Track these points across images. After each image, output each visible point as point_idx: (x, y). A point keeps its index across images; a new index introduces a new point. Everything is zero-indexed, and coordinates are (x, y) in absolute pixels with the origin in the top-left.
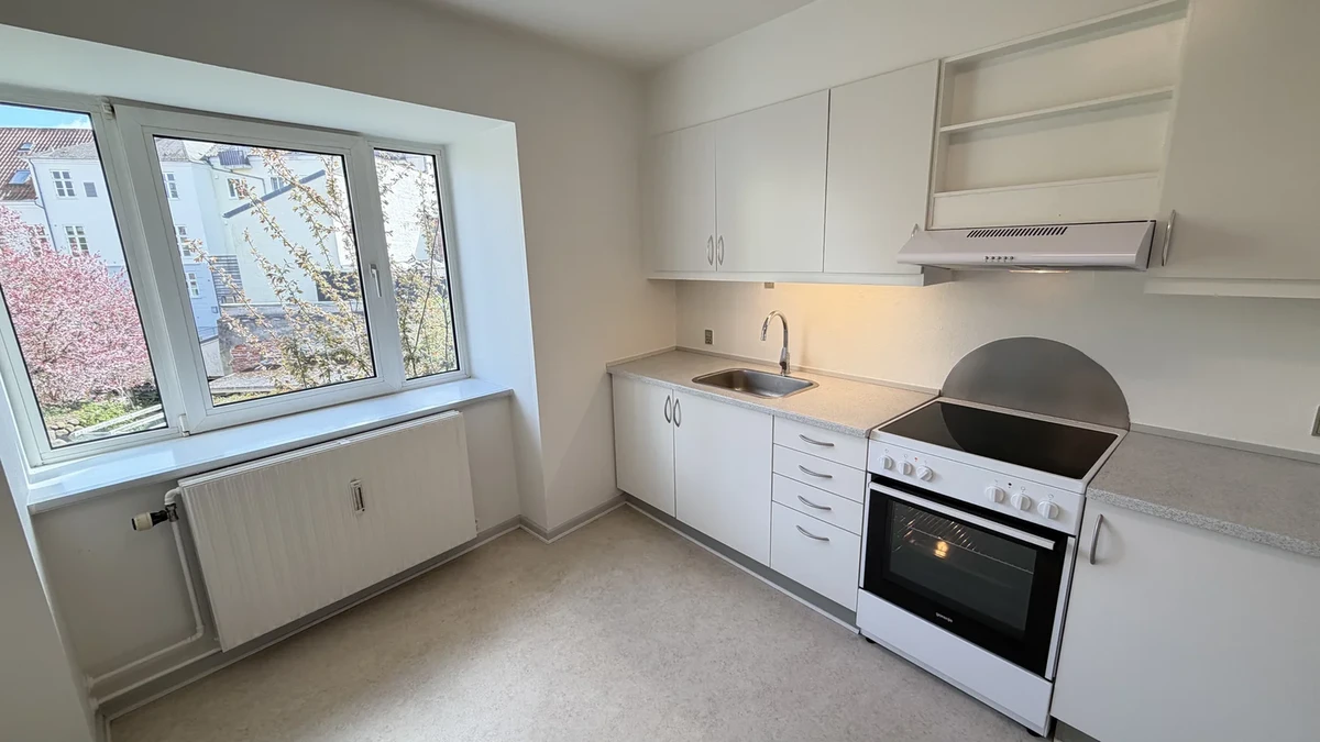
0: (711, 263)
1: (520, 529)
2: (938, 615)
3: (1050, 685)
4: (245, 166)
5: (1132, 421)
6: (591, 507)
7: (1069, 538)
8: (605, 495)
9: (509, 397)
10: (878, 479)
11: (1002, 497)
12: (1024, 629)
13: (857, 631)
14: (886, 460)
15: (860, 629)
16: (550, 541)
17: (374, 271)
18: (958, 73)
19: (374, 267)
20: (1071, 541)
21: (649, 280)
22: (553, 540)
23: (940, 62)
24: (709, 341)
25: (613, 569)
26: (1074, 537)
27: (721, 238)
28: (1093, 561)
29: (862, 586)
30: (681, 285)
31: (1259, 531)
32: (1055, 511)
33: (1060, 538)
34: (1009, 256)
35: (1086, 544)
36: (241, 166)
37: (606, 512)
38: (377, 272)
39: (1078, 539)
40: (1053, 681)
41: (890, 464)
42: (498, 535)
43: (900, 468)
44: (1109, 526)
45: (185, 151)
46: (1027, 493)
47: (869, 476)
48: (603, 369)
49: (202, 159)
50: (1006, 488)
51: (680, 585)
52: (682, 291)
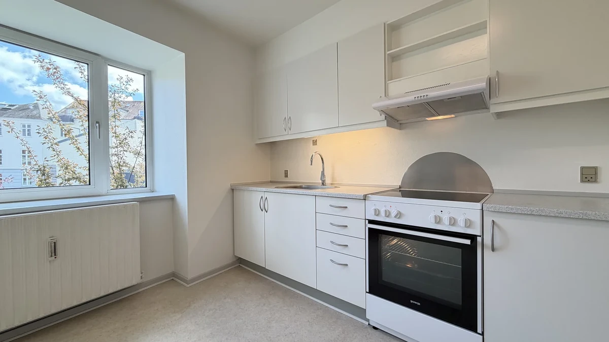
0: (285, 130)
1: (173, 279)
2: (412, 301)
3: (481, 337)
4: (71, 123)
5: (494, 188)
6: (218, 266)
7: (478, 237)
8: (228, 259)
9: (172, 199)
10: (371, 222)
11: (438, 220)
12: (461, 304)
13: (367, 323)
14: (375, 209)
15: (368, 320)
16: (189, 286)
17: (97, 124)
18: (393, 29)
19: (97, 122)
20: (479, 239)
21: (257, 144)
22: (191, 284)
23: (385, 24)
24: (286, 176)
25: (225, 298)
26: (480, 236)
27: (290, 118)
28: (493, 250)
29: (368, 291)
30: (273, 144)
31: (580, 212)
32: (469, 224)
33: (473, 238)
34: (425, 95)
35: (488, 241)
36: (69, 123)
37: (228, 269)
38: (99, 125)
39: (482, 236)
40: (482, 334)
41: (377, 212)
42: (158, 283)
43: (383, 214)
44: (499, 227)
45: (40, 115)
46: (451, 215)
47: (367, 221)
48: (228, 186)
49: (48, 119)
50: (439, 214)
51: (264, 305)
52: (273, 148)
